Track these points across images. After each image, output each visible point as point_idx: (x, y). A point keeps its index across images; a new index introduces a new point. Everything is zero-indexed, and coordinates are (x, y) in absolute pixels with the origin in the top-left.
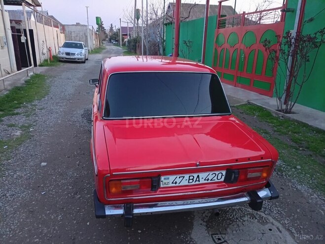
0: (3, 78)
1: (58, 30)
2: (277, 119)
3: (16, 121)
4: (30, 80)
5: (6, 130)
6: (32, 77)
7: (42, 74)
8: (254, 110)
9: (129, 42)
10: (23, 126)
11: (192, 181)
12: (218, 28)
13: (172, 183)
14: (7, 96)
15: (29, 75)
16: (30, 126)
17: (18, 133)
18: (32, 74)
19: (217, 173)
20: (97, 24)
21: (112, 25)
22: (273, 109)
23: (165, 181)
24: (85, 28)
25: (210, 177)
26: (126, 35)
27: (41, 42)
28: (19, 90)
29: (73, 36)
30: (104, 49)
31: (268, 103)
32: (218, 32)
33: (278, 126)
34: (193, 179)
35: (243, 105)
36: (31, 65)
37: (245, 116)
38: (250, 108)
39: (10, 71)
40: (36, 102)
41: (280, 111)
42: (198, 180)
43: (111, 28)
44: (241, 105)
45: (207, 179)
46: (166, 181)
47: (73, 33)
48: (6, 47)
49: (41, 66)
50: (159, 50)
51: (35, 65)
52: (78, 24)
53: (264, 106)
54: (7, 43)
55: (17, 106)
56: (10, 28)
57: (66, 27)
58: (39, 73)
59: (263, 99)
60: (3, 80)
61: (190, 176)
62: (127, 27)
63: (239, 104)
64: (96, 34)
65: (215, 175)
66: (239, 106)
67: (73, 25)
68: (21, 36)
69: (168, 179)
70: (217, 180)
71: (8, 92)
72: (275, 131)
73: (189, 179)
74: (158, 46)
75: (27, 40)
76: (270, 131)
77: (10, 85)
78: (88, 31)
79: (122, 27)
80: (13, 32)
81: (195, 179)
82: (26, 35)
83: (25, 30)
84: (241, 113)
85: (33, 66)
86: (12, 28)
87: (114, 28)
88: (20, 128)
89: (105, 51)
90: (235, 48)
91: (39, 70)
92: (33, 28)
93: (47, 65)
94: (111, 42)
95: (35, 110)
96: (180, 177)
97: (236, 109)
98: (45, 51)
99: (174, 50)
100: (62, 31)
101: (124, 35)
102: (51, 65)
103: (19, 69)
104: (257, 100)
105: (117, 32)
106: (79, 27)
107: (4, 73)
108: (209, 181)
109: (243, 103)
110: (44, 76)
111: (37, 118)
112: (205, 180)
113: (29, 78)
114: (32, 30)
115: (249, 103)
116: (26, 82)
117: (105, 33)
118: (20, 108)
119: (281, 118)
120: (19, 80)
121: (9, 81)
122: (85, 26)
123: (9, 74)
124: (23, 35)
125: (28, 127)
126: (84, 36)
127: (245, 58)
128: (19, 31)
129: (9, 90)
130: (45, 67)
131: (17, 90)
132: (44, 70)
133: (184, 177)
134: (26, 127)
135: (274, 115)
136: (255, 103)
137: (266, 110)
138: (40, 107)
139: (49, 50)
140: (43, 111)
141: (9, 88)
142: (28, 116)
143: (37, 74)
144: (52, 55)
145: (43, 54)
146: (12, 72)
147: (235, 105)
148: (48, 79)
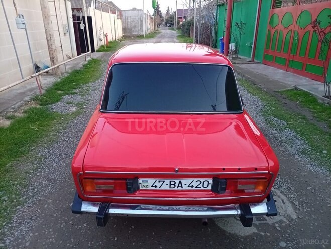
0: (64, 62)
1: (115, 15)
2: (321, 105)
3: (73, 99)
4: (88, 64)
5: (65, 106)
6: (90, 62)
7: (99, 59)
8: (299, 95)
9: (183, 25)
10: (78, 104)
11: (173, 186)
12: (273, 8)
13: (152, 186)
14: (68, 78)
15: (87, 60)
16: (84, 104)
17: (74, 109)
18: (89, 58)
19: (202, 180)
20: (154, 7)
21: (168, 8)
22: (320, 96)
23: (143, 184)
24: (140, 12)
25: (195, 184)
26: (181, 17)
27: (99, 29)
28: (78, 73)
29: (129, 21)
30: (159, 33)
31: (317, 89)
32: (273, 11)
33: (320, 112)
34: (174, 185)
35: (289, 90)
36: (88, 51)
37: (288, 102)
38: (295, 94)
39: (71, 56)
40: (90, 84)
41: (327, 97)
42: (180, 185)
43: (168, 11)
44: (287, 90)
45: (191, 185)
46: (145, 184)
47: (129, 18)
48: (68, 34)
49: (98, 51)
50: (211, 33)
51: (93, 50)
52: (134, 9)
53: (311, 92)
54: (69, 30)
55: (75, 87)
56: (71, 16)
57: (123, 13)
58: (95, 58)
59: (314, 84)
60: (65, 64)
61: (170, 181)
62: (182, 9)
63: (284, 90)
64: (151, 18)
65: (200, 182)
66: (285, 91)
67: (129, 10)
68: (81, 23)
69: (147, 182)
70: (202, 188)
71: (68, 75)
72: (314, 117)
73: (170, 185)
74: (211, 28)
75: (85, 27)
76: (309, 116)
77: (71, 68)
78: (144, 16)
79: (178, 10)
80: (74, 20)
81: (177, 185)
82: (84, 23)
83: (84, 17)
84: (284, 98)
85: (90, 51)
86: (74, 16)
87: (170, 11)
88: (76, 105)
89: (159, 35)
90: (289, 29)
91: (96, 55)
92: (92, 14)
93: (104, 50)
94: (167, 26)
95: (89, 90)
96: (159, 181)
97: (279, 95)
98: (102, 37)
99: (225, 33)
100: (119, 17)
101: (180, 18)
102: (107, 51)
103: (79, 54)
104: (306, 85)
105: (173, 15)
106: (135, 12)
107: (66, 58)
108: (194, 188)
109: (289, 89)
110: (100, 61)
111: (90, 98)
112: (189, 186)
113: (87, 63)
114: (91, 17)
115: (296, 88)
116: (84, 66)
117: (161, 16)
118: (78, 88)
119: (326, 104)
120: (78, 64)
121: (69, 65)
122: (141, 10)
123: (70, 58)
124: (82, 22)
125: (82, 105)
126: (139, 20)
127: (299, 39)
128: (79, 18)
129: (70, 73)
130: (102, 53)
131: (76, 73)
132: (100, 55)
133: (164, 181)
134: (81, 105)
135: (320, 101)
136: (303, 89)
137: (313, 96)
138: (94, 88)
139: (106, 36)
140: (96, 92)
141: (70, 71)
142: (83, 96)
143: (93, 59)
144: (109, 40)
145: (101, 40)
146: (73, 57)
147: (280, 91)
148: (103, 63)
